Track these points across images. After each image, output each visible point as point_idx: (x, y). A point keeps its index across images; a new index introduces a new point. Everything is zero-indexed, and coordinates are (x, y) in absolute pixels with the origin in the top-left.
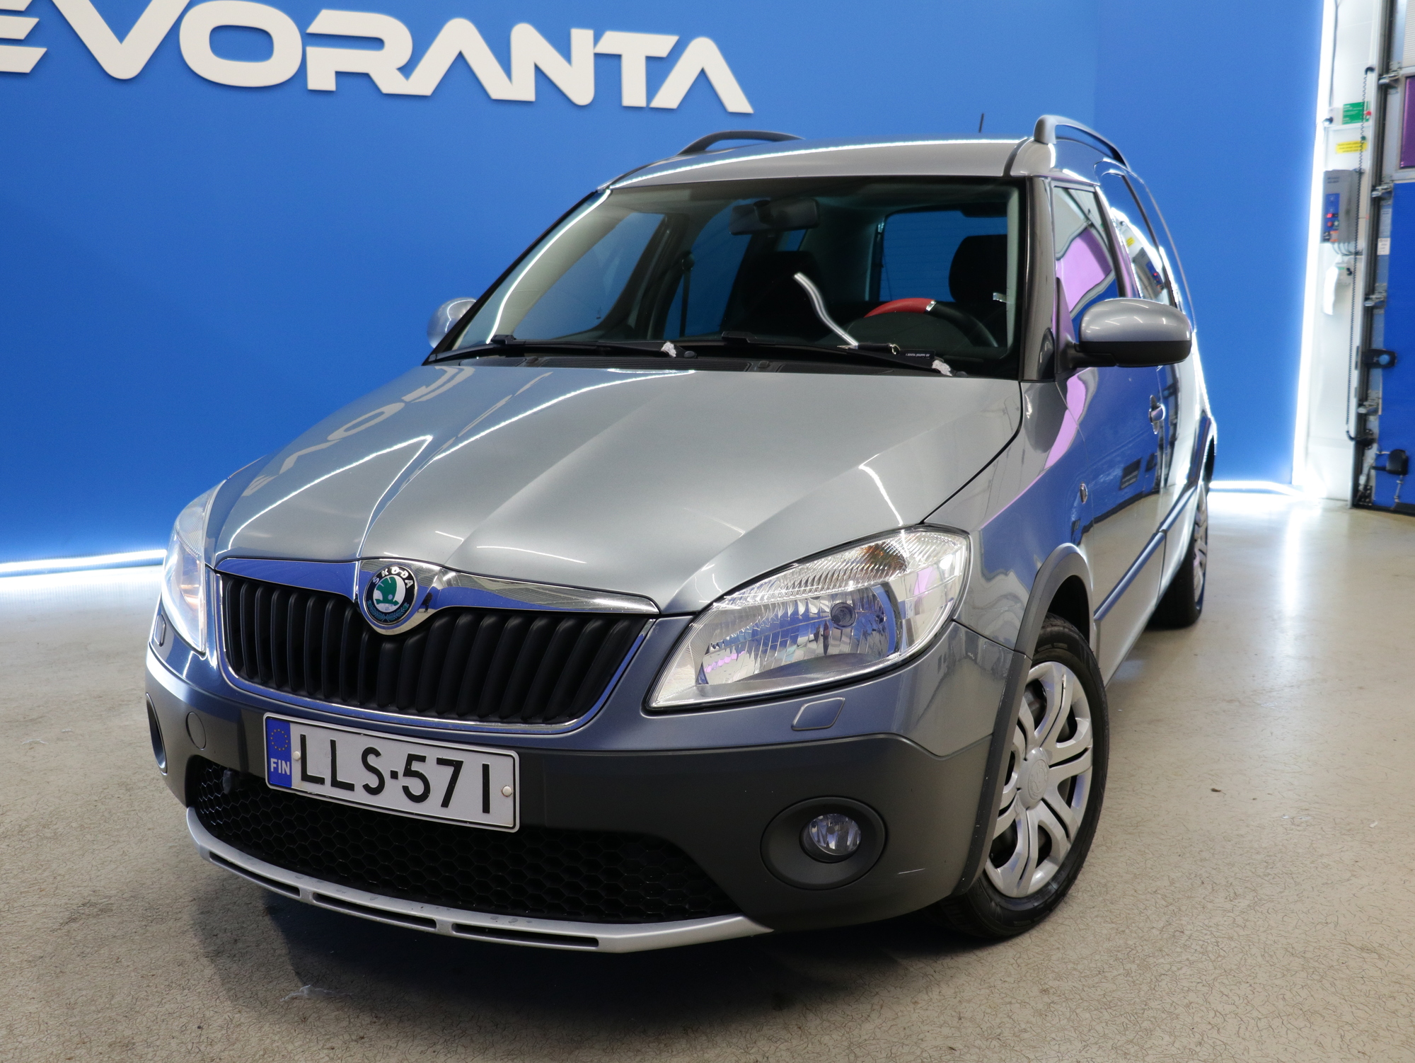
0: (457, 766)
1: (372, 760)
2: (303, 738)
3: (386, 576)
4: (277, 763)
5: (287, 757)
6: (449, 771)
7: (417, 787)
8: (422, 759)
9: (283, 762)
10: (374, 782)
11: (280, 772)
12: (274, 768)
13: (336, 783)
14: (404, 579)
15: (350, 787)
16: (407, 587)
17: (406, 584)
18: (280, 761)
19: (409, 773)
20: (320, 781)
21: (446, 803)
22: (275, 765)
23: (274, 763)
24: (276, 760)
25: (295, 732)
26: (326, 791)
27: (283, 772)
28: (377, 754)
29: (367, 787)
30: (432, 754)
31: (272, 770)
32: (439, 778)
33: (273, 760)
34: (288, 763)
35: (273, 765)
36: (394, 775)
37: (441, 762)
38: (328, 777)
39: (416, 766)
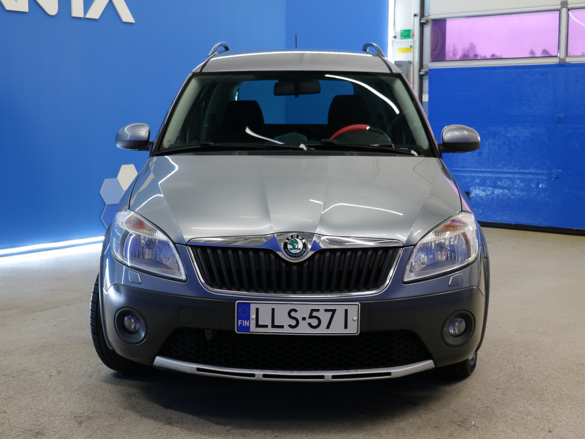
0: (334, 311)
1: (293, 314)
2: (257, 310)
3: (291, 239)
4: (242, 322)
5: (248, 318)
6: (330, 314)
7: (315, 322)
8: (318, 310)
9: (246, 321)
10: (294, 323)
11: (243, 325)
12: (240, 324)
13: (273, 326)
14: (301, 240)
15: (282, 327)
16: (303, 242)
17: (302, 242)
18: (243, 321)
19: (311, 317)
20: (266, 326)
21: (328, 327)
22: (241, 323)
23: (240, 322)
24: (241, 321)
25: (253, 308)
26: (270, 330)
27: (245, 325)
28: (295, 311)
29: (290, 326)
30: (322, 308)
31: (239, 325)
32: (325, 317)
33: (239, 321)
34: (248, 321)
35: (239, 323)
36: (304, 319)
37: (326, 310)
38: (269, 324)
39: (314, 314)
